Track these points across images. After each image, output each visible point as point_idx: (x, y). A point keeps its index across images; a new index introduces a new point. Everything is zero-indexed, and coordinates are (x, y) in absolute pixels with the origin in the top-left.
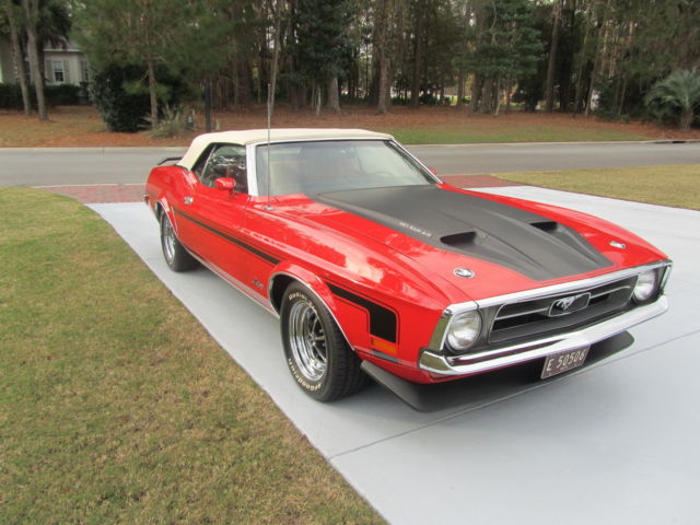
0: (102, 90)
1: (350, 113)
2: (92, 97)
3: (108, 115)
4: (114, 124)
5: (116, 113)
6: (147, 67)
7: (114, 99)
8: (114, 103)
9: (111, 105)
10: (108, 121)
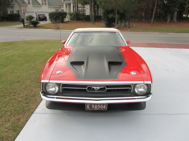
0: (105, 16)
1: (179, 23)
2: (102, 18)
3: (105, 23)
4: (107, 25)
5: (107, 22)
6: (115, 10)
7: (107, 19)
8: (107, 20)
9: (106, 20)
10: (105, 24)
